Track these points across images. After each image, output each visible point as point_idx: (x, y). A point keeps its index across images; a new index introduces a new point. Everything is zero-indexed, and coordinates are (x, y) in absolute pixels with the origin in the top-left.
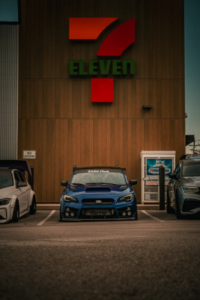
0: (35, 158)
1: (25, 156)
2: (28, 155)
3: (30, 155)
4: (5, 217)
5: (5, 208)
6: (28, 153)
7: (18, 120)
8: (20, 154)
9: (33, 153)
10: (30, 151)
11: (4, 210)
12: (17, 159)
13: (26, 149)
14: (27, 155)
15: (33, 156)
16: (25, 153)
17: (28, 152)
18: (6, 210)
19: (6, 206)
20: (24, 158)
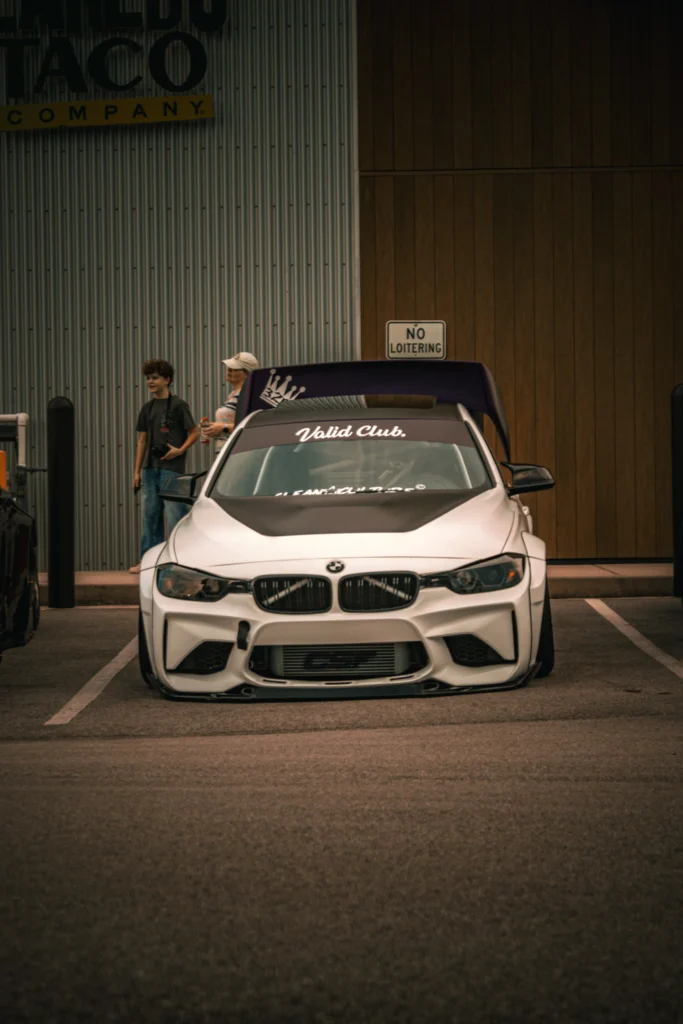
0: (440, 355)
1: (394, 349)
2: (411, 341)
3: (416, 340)
4: (509, 655)
5: (509, 607)
6: (408, 331)
7: (361, 177)
8: (374, 333)
9: (434, 333)
10: (420, 326)
11: (504, 617)
12: (358, 358)
13: (400, 316)
14: (404, 340)
15: (431, 348)
16: (397, 333)
17: (411, 326)
18: (513, 614)
19: (513, 595)
20: (391, 355)
